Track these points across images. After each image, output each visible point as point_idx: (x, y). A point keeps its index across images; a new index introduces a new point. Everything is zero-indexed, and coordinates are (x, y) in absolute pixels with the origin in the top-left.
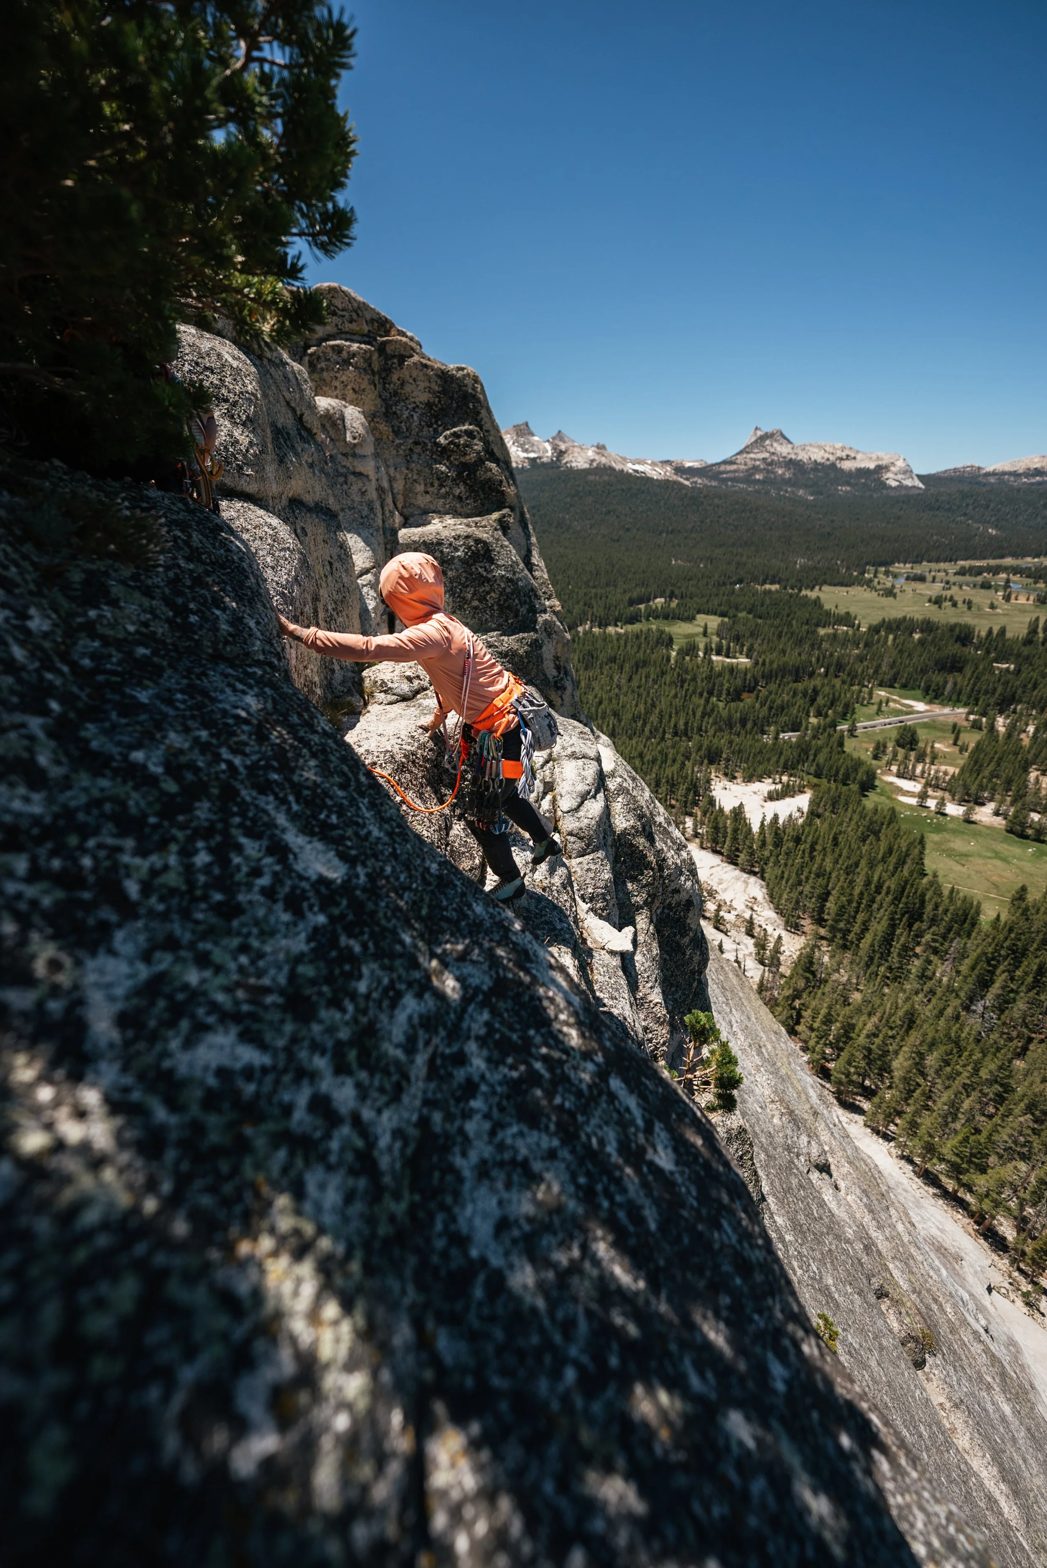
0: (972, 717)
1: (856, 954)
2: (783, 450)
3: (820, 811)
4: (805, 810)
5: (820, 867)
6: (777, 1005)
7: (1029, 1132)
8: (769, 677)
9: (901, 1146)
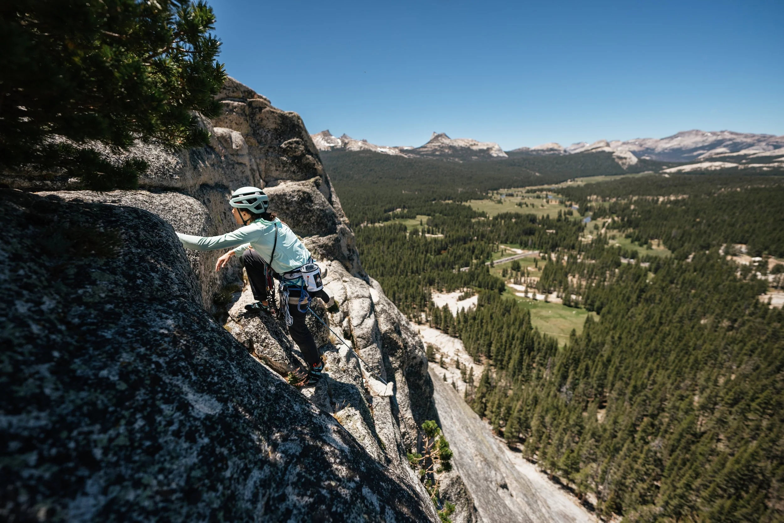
0: (541, 255)
1: (507, 371)
2: (447, 141)
3: (483, 303)
4: (476, 303)
5: (486, 330)
6: (475, 402)
7: (594, 447)
8: (452, 242)
9: (541, 465)
